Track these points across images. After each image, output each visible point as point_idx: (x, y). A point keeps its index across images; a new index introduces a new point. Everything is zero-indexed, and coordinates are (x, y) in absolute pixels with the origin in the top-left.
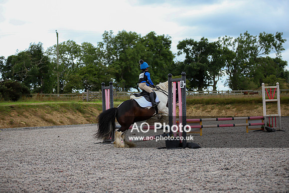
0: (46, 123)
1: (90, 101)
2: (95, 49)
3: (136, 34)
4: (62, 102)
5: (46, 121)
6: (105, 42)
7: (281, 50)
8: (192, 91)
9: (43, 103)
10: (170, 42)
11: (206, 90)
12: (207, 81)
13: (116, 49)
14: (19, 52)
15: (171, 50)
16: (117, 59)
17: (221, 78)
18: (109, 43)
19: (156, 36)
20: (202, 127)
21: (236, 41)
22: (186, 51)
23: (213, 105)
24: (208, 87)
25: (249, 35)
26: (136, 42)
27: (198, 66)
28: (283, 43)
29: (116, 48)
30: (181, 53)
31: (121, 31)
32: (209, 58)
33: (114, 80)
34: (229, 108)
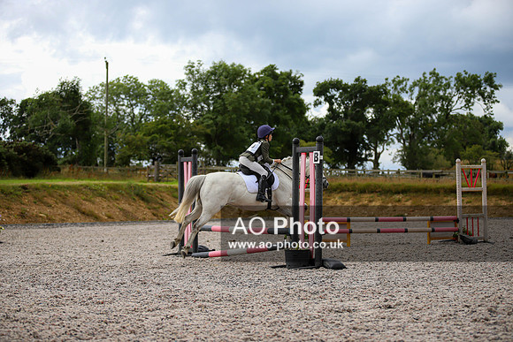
0: (83, 217)
1: (159, 181)
2: (172, 91)
3: (242, 67)
4: (111, 182)
5: (84, 213)
6: (190, 79)
7: (493, 102)
8: (338, 168)
9: (78, 183)
10: (302, 83)
11: (361, 168)
12: (364, 152)
13: (207, 92)
14: (40, 93)
15: (302, 97)
16: (209, 110)
17: (388, 147)
18: (196, 81)
19: (278, 72)
20: (351, 232)
21: (415, 84)
22: (329, 100)
23: (372, 195)
24: (365, 163)
25: (438, 75)
26: (243, 82)
27: (348, 126)
28: (496, 92)
29: (207, 90)
30: (320, 103)
31: (217, 62)
32: (368, 112)
33: (203, 146)
34: (399, 201)
